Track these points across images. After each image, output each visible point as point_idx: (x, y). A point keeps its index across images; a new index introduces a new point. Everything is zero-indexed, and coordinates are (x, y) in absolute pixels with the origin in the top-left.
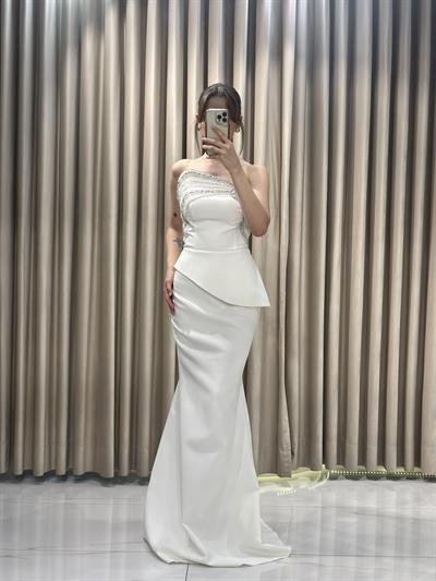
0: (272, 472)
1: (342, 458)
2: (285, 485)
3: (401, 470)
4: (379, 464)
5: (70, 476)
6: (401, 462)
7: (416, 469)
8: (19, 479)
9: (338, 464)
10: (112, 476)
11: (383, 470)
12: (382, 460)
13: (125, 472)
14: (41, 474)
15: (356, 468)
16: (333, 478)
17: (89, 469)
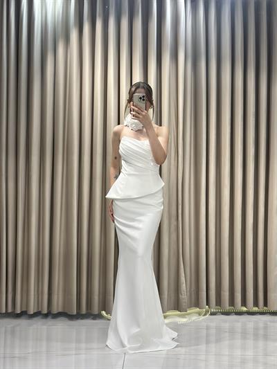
0: (175, 309)
1: (219, 302)
2: (183, 316)
3: (256, 309)
4: (242, 305)
5: (49, 315)
6: (256, 304)
7: (265, 308)
8: (18, 316)
9: (216, 305)
10: (75, 313)
11: (244, 309)
12: (244, 303)
13: (84, 311)
14: (32, 313)
15: (227, 307)
16: (212, 314)
17: (60, 310)
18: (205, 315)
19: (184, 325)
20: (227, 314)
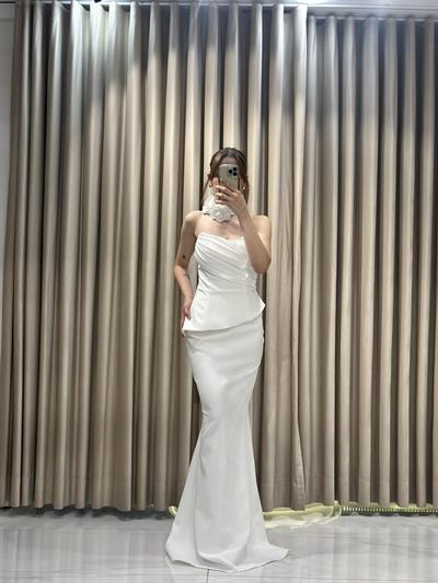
0: (285, 506)
1: (355, 494)
2: (298, 517)
3: (413, 507)
4: (391, 501)
5: (88, 511)
6: (414, 499)
7: (429, 506)
8: (39, 512)
9: (351, 500)
10: (129, 509)
11: (396, 507)
12: (395, 498)
13: (142, 506)
14: (61, 508)
15: (368, 504)
16: (345, 514)
17: (106, 504)
18: (333, 515)
19: (299, 530)
20: (368, 514)
